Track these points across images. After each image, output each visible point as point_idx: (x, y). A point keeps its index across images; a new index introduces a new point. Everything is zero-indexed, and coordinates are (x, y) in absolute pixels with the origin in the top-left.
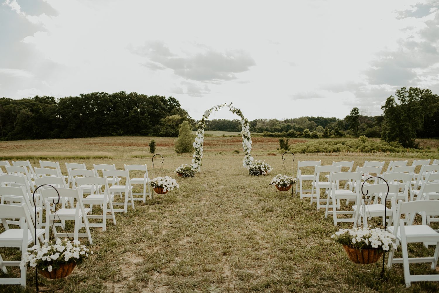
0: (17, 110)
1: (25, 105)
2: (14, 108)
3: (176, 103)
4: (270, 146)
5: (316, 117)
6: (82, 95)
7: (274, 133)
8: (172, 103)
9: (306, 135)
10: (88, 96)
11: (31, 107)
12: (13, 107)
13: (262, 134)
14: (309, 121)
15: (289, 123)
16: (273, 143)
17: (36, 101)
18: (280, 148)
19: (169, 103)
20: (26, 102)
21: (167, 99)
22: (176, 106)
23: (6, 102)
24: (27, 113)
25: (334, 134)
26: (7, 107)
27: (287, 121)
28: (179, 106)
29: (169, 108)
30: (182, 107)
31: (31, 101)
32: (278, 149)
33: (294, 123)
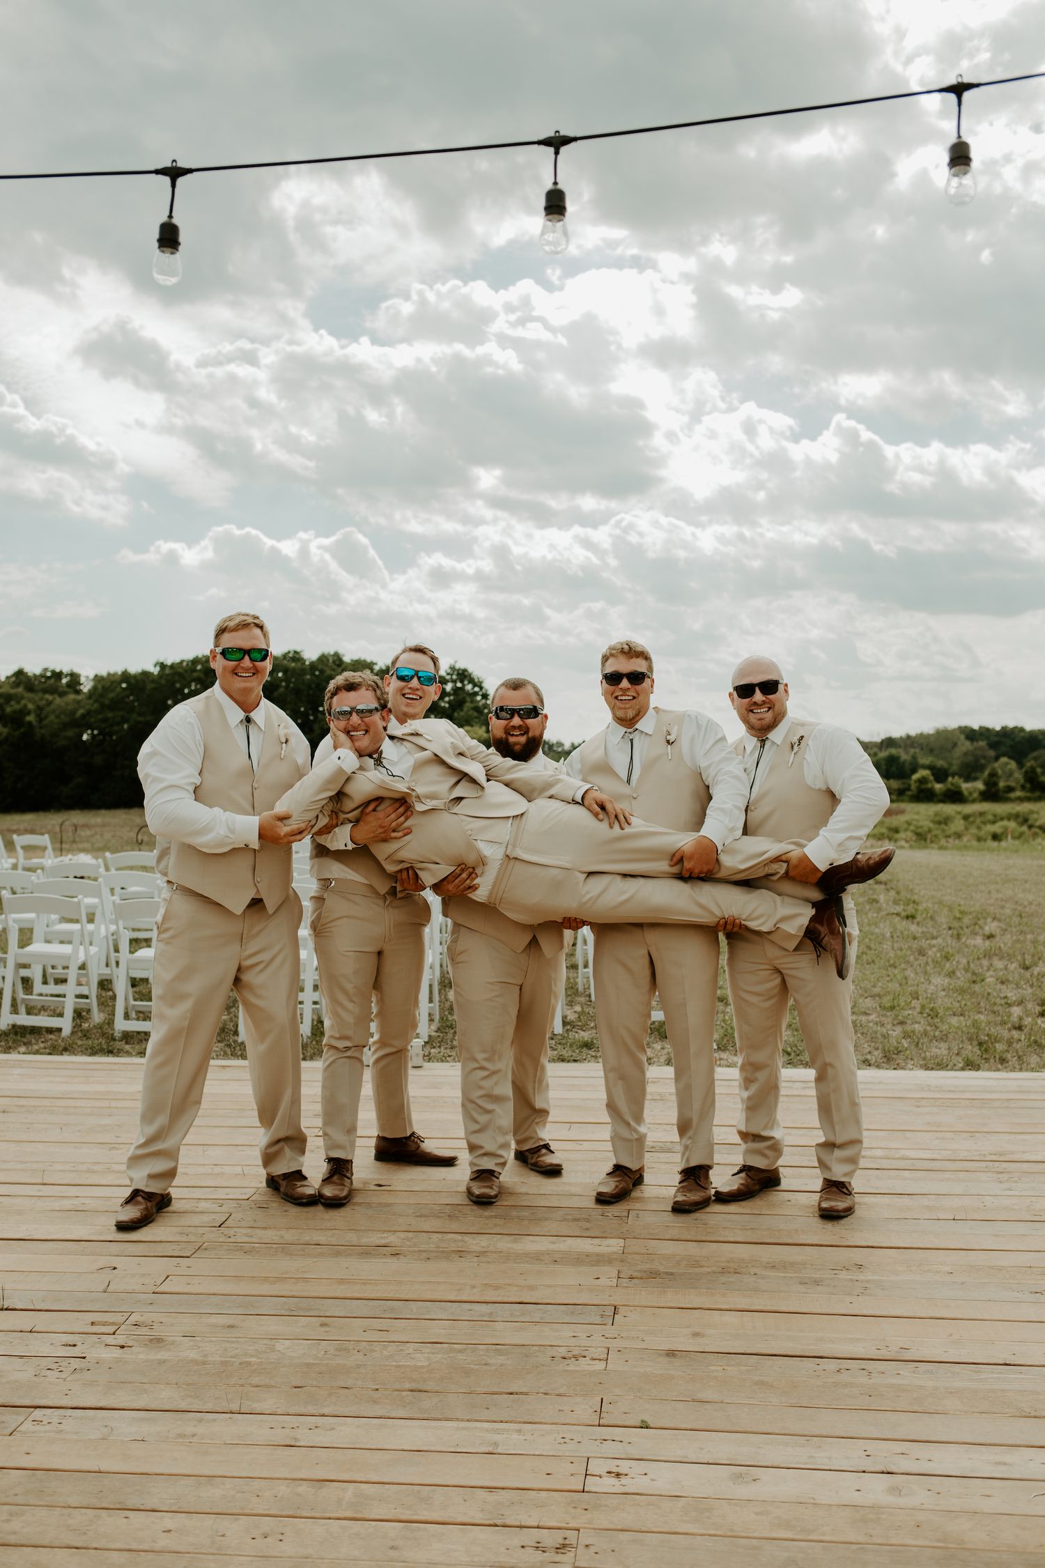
3: (475, 685)
5: (998, 728)
6: (163, 666)
9: (920, 791)
10: (182, 668)
11: (1, 706)
14: (968, 743)
17: (16, 685)
25: (1023, 787)
33: (912, 751)
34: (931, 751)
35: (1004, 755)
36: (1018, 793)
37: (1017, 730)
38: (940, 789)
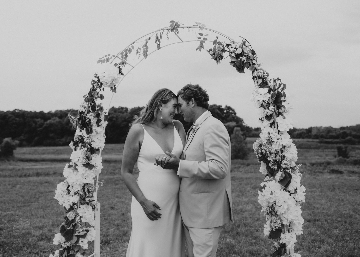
3: (232, 111)
4: (327, 153)
7: (330, 140)
8: (228, 111)
13: (317, 140)
15: (345, 131)
16: (329, 150)
18: (337, 156)
19: (225, 111)
21: (223, 107)
22: (232, 113)
27: (342, 128)
28: (235, 114)
29: (225, 116)
30: (238, 115)
32: (335, 157)
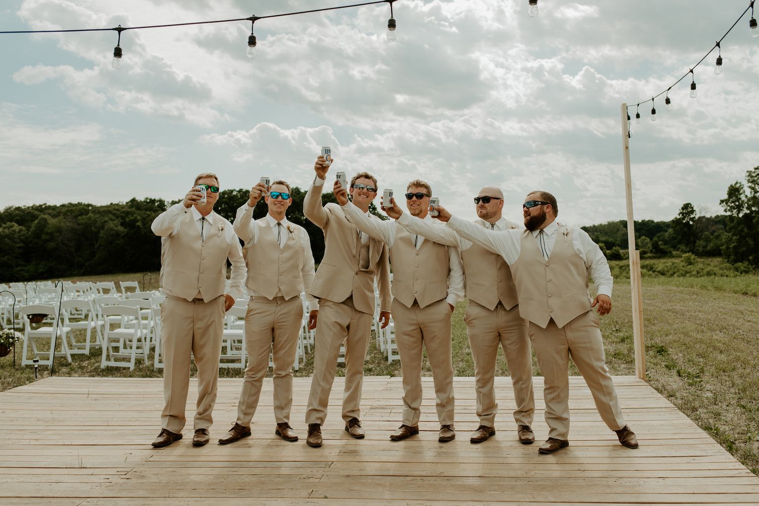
0: (99, 224)
1: (114, 214)
2: (95, 221)
11: (123, 218)
12: (93, 218)
14: (625, 229)
17: (131, 206)
20: (115, 210)
23: (83, 211)
24: (116, 228)
26: (82, 219)
31: (123, 207)
33: (596, 233)
34: (606, 233)
35: (643, 236)
36: (649, 255)
37: (650, 222)
38: (609, 253)
